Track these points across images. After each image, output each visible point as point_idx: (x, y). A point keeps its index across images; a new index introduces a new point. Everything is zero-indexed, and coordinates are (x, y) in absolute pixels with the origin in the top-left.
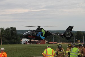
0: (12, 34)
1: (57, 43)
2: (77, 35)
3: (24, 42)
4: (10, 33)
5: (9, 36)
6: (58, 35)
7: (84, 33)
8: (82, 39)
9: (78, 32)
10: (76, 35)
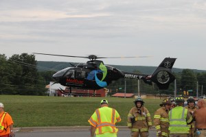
0: (26, 70)
1: (133, 97)
2: (183, 78)
3: (54, 91)
4: (20, 67)
5: (17, 74)
6: (138, 78)
7: (199, 74)
8: (194, 88)
9: (186, 72)
10: (180, 77)
